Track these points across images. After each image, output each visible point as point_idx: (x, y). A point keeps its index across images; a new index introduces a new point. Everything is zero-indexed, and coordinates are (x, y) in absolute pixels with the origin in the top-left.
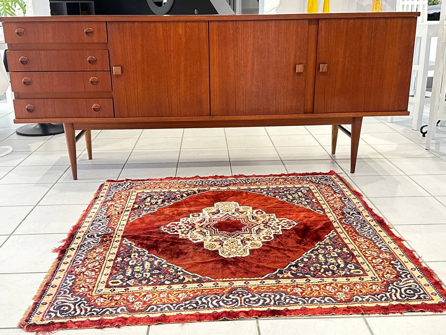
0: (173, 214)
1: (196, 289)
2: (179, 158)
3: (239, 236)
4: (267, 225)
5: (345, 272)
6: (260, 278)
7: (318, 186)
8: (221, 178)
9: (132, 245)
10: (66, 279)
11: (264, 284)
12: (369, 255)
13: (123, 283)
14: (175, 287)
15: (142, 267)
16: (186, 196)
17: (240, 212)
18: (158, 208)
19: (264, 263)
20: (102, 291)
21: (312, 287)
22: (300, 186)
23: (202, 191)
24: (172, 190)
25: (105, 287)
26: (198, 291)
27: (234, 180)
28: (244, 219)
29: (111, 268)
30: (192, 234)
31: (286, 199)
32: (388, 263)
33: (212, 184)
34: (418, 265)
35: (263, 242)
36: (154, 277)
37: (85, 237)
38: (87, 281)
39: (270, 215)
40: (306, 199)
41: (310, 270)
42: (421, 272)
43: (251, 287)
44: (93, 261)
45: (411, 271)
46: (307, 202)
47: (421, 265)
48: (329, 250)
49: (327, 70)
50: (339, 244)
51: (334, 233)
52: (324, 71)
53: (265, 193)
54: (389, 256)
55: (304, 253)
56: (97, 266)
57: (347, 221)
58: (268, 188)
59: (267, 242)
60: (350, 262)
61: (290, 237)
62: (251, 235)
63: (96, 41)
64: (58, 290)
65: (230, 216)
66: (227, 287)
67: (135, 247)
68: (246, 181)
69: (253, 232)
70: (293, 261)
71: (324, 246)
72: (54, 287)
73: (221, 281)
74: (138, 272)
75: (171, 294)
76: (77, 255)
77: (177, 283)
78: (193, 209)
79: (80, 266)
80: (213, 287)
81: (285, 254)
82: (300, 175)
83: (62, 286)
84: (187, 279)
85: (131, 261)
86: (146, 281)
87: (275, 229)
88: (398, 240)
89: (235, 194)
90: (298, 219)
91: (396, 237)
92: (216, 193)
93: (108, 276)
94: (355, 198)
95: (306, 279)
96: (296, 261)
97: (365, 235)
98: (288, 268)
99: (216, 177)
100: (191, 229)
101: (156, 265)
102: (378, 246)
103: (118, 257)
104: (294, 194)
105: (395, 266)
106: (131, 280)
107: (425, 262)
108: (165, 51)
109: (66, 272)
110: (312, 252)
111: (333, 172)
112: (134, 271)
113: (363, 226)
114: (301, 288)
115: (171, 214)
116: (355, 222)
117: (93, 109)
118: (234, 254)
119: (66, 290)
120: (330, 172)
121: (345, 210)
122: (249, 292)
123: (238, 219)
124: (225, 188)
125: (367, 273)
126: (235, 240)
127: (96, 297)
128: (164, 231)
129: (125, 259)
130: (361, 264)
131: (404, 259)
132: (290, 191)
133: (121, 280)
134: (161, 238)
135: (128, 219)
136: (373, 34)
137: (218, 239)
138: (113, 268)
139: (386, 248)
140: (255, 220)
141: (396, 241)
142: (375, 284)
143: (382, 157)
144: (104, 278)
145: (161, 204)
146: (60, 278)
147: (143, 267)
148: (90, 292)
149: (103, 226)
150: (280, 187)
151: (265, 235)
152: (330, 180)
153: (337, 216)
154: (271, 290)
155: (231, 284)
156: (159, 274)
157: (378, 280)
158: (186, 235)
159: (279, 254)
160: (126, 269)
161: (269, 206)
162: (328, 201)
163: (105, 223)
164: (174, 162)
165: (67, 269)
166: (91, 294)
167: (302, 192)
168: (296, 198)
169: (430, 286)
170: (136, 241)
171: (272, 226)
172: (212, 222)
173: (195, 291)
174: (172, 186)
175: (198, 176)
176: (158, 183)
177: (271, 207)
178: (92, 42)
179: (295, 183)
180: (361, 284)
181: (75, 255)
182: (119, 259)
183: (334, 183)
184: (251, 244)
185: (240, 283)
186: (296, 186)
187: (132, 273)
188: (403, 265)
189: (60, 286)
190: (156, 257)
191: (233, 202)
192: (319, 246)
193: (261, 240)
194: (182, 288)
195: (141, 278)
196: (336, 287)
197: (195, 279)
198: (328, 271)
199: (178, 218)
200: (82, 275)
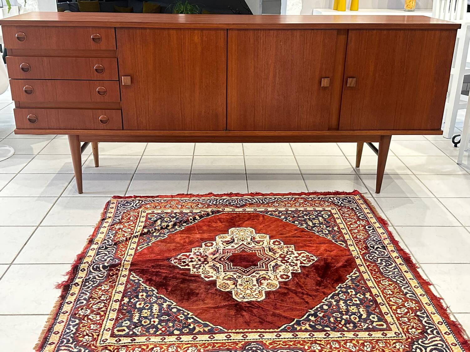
0: (184, 242)
1: (207, 342)
2: (191, 168)
3: (254, 274)
4: (285, 260)
5: (367, 325)
6: (276, 330)
7: (340, 209)
8: (236, 196)
9: (140, 282)
10: (69, 325)
11: (280, 338)
12: (394, 302)
13: (130, 332)
14: (185, 338)
15: (149, 310)
16: (199, 218)
17: (257, 242)
18: (169, 233)
19: (281, 310)
20: (108, 341)
21: (332, 344)
22: (321, 209)
23: (216, 213)
24: (185, 211)
25: (110, 337)
26: (209, 344)
27: (250, 199)
28: (260, 250)
29: (117, 311)
30: (204, 269)
31: (305, 225)
32: (413, 315)
33: (227, 203)
34: (445, 317)
35: (280, 283)
36: (162, 324)
37: (90, 270)
38: (92, 328)
39: (288, 247)
40: (327, 227)
41: (330, 322)
42: (448, 328)
43: (266, 341)
44: (98, 301)
45: (438, 325)
46: (328, 230)
47: (449, 318)
48: (351, 295)
49: (355, 85)
50: (362, 287)
51: (356, 272)
52: (352, 86)
53: (283, 217)
54: (415, 305)
55: (324, 299)
56: (102, 308)
57: (371, 258)
58: (287, 211)
59: (284, 282)
60: (373, 312)
61: (309, 276)
62: (267, 273)
63: (103, 47)
64: (60, 337)
65: (245, 247)
66: (241, 341)
67: (143, 284)
68: (264, 201)
69: (269, 269)
70: (311, 309)
71: (345, 290)
72: (56, 334)
73: (234, 333)
74: (146, 318)
75: (180, 348)
76: (81, 293)
77: (187, 334)
78: (205, 236)
79: (84, 308)
80: (225, 340)
81: (303, 299)
82: (321, 195)
83: (65, 332)
84: (197, 329)
85: (139, 303)
86: (154, 329)
87: (293, 266)
88: (425, 284)
89: (251, 218)
90: (318, 253)
91: (423, 279)
92: (231, 216)
93: (114, 321)
94: (380, 228)
95: (325, 333)
96: (315, 308)
97: (390, 276)
98: (306, 318)
99: (230, 195)
100: (203, 263)
101: (165, 309)
102: (403, 292)
103: (125, 296)
104: (314, 219)
105: (421, 318)
106: (138, 328)
107: (453, 314)
108: (179, 61)
109: (69, 314)
110: (332, 297)
111: (357, 192)
112: (142, 315)
113: (388, 265)
114: (320, 344)
115: (182, 242)
116: (379, 259)
117: (100, 121)
118: (248, 298)
119: (69, 337)
120: (353, 192)
121: (369, 243)
122: (263, 349)
123: (254, 251)
124: (241, 209)
125: (391, 326)
126: (250, 279)
127: (100, 349)
128: (175, 264)
129: (132, 300)
130: (384, 315)
131: (431, 309)
132: (310, 216)
133: (127, 327)
134: (171, 274)
135: (137, 247)
136: (408, 47)
137: (231, 277)
138: (120, 311)
139: (412, 295)
140: (272, 253)
141: (422, 285)
142: (398, 341)
143: (410, 173)
144: (109, 324)
145: (172, 228)
146: (63, 322)
147: (152, 312)
148: (95, 342)
149: (109, 255)
150: (299, 209)
151: (282, 273)
152: (353, 202)
153: (360, 250)
154: (287, 346)
155: (245, 336)
156: (168, 321)
157: (402, 336)
158: (197, 270)
159: (297, 299)
160: (133, 313)
161: (287, 235)
162: (351, 230)
163: (111, 252)
164: (186, 172)
165: (71, 311)
166: (95, 345)
167: (323, 217)
168: (316, 225)
169: (458, 346)
170: (144, 276)
171: (290, 261)
172: (226, 254)
173: (206, 344)
174: (184, 206)
175: (212, 193)
176: (169, 200)
177: (289, 237)
178: (99, 49)
179: (316, 204)
180: (384, 341)
181: (79, 293)
182: (126, 300)
183: (358, 206)
184: (267, 285)
185: (255, 335)
186: (317, 209)
187: (139, 318)
188: (430, 317)
189: (63, 333)
190: (165, 298)
191: (249, 228)
192: (339, 289)
193: (278, 279)
194: (192, 340)
195: (149, 326)
196: (357, 345)
197: (206, 329)
198: (349, 324)
199: (189, 247)
200: (86, 319)
